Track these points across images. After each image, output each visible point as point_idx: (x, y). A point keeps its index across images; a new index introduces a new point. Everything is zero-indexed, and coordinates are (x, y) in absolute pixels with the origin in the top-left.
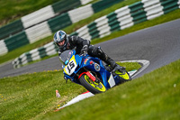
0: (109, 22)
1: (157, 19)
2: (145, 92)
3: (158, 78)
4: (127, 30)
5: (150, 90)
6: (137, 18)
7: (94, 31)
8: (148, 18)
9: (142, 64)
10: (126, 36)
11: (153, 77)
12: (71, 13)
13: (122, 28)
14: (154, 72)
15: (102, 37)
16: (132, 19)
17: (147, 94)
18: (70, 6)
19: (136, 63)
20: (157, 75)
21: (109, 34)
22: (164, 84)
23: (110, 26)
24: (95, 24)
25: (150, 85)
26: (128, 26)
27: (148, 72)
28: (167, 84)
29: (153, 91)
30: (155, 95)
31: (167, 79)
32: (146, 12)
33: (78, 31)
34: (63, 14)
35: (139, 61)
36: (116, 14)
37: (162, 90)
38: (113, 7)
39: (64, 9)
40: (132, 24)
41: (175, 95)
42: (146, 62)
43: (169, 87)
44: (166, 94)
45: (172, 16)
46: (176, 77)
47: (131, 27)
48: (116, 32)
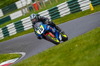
0: (3, 32)
1: (29, 30)
4: (13, 36)
6: (18, 29)
8: (25, 29)
9: (21, 55)
10: (12, 39)
11: (27, 61)
13: (10, 35)
14: (28, 59)
16: (16, 30)
19: (18, 54)
20: (30, 61)
21: (3, 38)
26: (14, 34)
27: (25, 59)
31: (35, 63)
32: (23, 26)
35: (20, 53)
36: (7, 28)
38: (5, 24)
40: (16, 33)
42: (24, 54)
47: (15, 35)
48: (7, 37)
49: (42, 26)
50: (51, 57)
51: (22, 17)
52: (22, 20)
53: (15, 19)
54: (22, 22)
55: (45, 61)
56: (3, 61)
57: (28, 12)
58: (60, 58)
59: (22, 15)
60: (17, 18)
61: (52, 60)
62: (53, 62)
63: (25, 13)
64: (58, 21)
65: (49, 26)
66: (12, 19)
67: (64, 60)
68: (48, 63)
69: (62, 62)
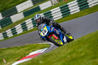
2: (52, 60)
3: (59, 52)
5: (55, 58)
7: (24, 27)
9: (50, 45)
11: (56, 51)
12: (12, 17)
14: (57, 49)
15: (28, 30)
17: (53, 61)
18: (12, 13)
19: (47, 44)
20: (59, 51)
21: (32, 28)
22: (62, 56)
23: (33, 24)
24: (25, 23)
25: (55, 56)
27: (54, 49)
28: (64, 55)
29: (57, 59)
30: (58, 61)
31: (64, 53)
33: (15, 27)
34: (7, 18)
35: (49, 43)
37: (61, 59)
39: (8, 15)
41: (69, 61)
42: (52, 44)
43: (65, 57)
44: (64, 61)
45: (67, 18)
46: (69, 51)
49: (45, 28)
50: (80, 47)
51: (51, 8)
52: (51, 11)
53: (44, 10)
54: (51, 12)
55: (74, 51)
56: (33, 51)
57: (57, 2)
58: (88, 48)
59: (51, 5)
60: (46, 9)
61: (80, 50)
62: (81, 52)
63: (54, 3)
64: (87, 12)
65: (53, 28)
66: (42, 9)
67: (92, 51)
68: (76, 53)
69: (90, 52)
